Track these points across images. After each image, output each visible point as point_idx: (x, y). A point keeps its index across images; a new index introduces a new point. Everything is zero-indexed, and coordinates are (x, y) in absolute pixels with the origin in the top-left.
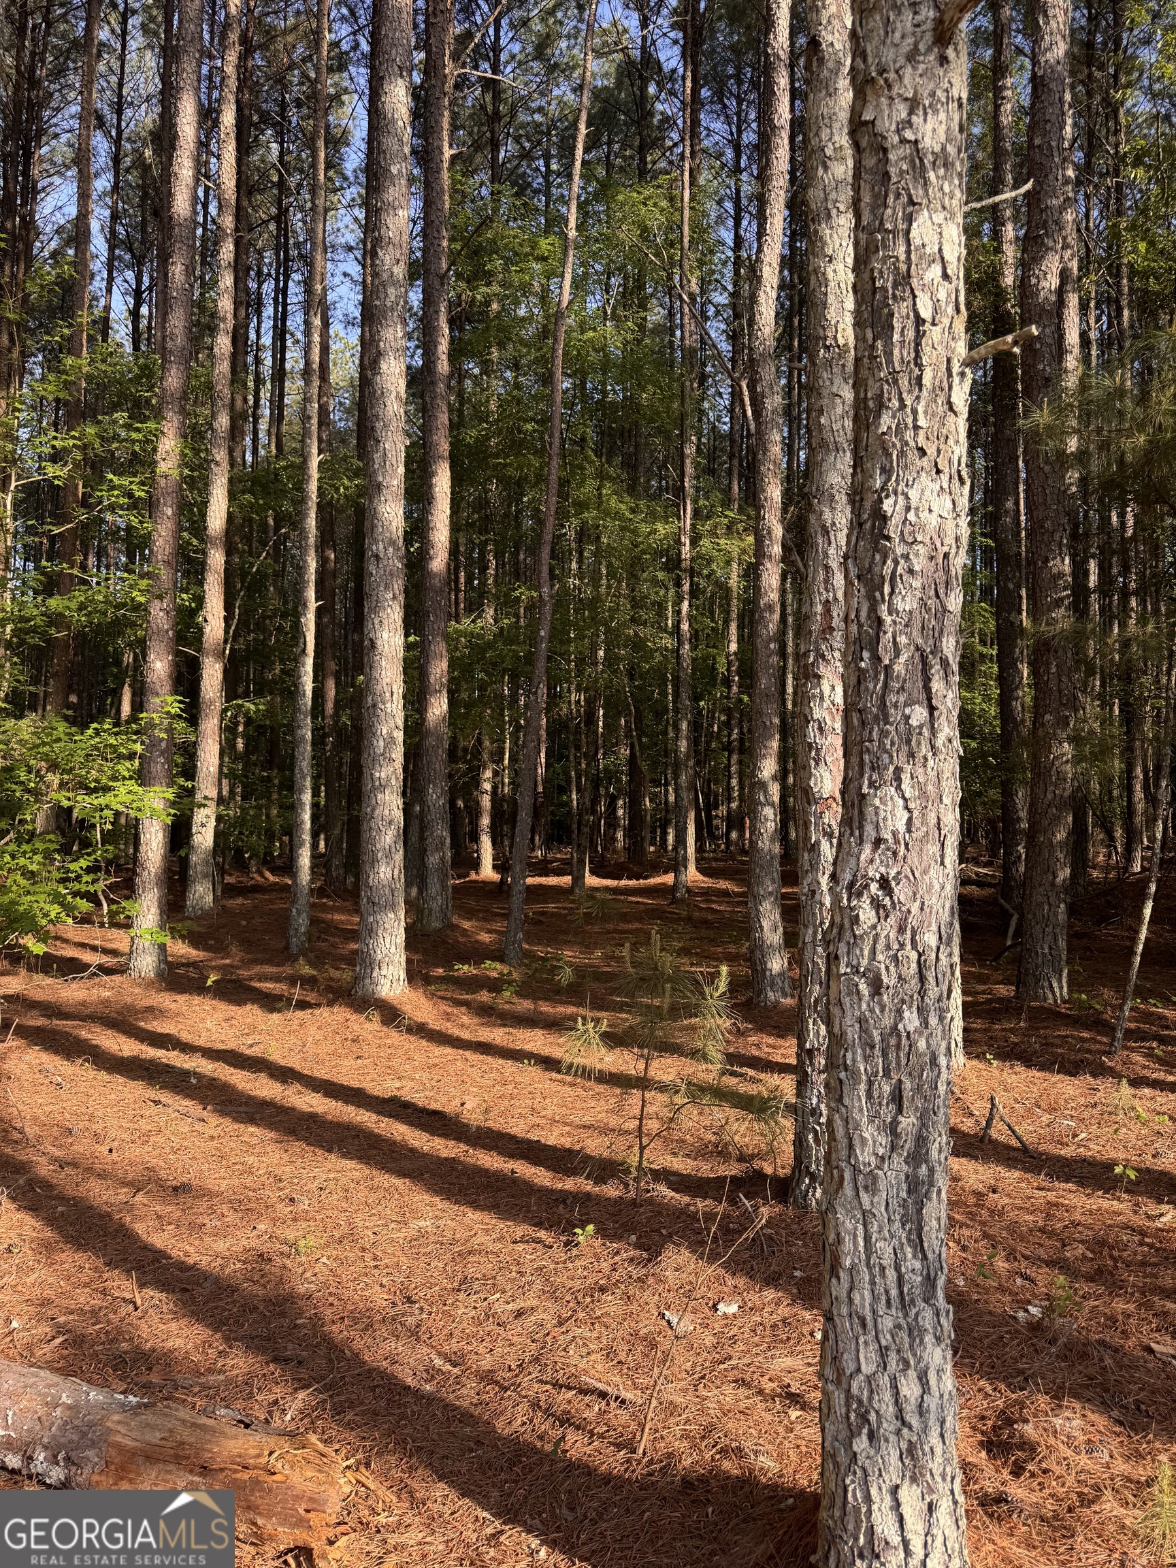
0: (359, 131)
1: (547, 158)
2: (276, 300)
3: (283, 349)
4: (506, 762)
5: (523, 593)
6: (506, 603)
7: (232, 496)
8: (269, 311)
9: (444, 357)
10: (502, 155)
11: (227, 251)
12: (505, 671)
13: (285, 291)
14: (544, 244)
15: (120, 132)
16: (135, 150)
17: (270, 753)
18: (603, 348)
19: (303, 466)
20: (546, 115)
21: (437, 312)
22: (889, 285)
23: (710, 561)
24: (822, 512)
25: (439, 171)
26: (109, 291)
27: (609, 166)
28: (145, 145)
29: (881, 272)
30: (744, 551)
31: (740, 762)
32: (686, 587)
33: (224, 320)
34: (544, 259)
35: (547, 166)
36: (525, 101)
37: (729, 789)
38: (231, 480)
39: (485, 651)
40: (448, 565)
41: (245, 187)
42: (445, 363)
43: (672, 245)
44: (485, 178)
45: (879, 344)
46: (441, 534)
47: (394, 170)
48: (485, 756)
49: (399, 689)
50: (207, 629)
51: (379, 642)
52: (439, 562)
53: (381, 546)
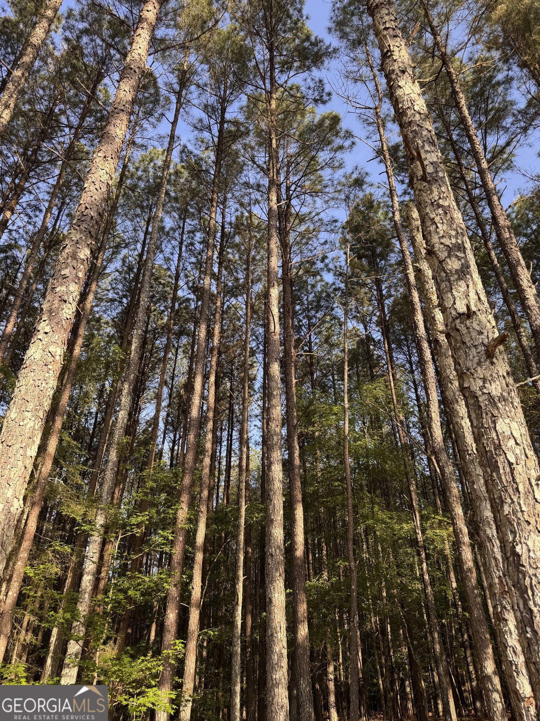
0: (260, 374)
1: (333, 375)
2: (228, 440)
3: (230, 457)
4: (341, 660)
5: (341, 564)
6: (333, 570)
7: (208, 526)
8: (225, 443)
9: (297, 458)
10: (315, 376)
11: (210, 425)
12: (335, 606)
13: (231, 436)
14: (335, 409)
15: (172, 385)
16: (177, 391)
17: (219, 657)
18: (366, 447)
19: (239, 509)
20: (331, 361)
21: (293, 440)
22: (493, 449)
23: (433, 541)
24: (485, 530)
25: (291, 388)
26: (163, 443)
27: (358, 375)
28: (181, 389)
29: (487, 444)
30: (449, 536)
31: (472, 655)
32: (423, 556)
33: (207, 451)
34: (336, 414)
35: (333, 378)
36: (323, 358)
37: (469, 672)
38: (207, 519)
39: (325, 596)
40: (304, 552)
41: (218, 399)
42: (298, 460)
43: (389, 403)
44: (309, 385)
45: (494, 474)
46: (300, 538)
47: (275, 393)
48: (329, 657)
49: (284, 625)
50: (193, 593)
51: (273, 599)
52: (299, 552)
53: (273, 550)
